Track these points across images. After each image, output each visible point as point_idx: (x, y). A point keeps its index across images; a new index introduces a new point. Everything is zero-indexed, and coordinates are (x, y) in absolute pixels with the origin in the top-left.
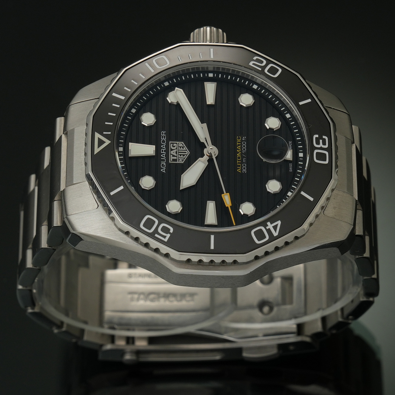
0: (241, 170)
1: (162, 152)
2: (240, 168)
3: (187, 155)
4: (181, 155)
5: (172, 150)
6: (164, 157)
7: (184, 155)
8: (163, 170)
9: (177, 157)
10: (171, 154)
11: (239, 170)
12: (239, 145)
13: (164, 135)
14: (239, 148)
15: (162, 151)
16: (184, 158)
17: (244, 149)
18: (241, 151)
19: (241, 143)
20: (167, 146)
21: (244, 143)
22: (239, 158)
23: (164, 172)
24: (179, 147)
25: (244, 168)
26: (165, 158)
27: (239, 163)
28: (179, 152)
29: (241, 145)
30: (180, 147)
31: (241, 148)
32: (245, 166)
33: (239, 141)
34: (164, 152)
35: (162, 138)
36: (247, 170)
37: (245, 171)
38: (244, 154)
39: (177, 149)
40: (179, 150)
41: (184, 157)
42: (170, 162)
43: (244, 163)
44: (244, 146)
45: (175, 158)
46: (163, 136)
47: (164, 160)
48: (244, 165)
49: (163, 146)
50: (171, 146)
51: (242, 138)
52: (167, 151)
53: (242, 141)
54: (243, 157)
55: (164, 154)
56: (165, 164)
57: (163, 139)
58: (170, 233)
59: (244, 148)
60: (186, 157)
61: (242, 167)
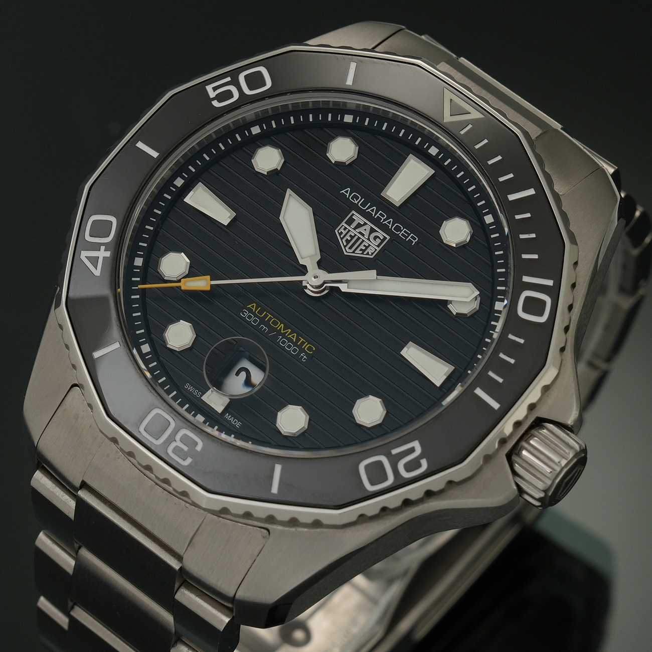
0: (250, 311)
1: (380, 212)
2: (256, 310)
3: (345, 247)
4: (352, 237)
5: (372, 231)
6: (369, 210)
7: (348, 242)
8: (346, 192)
9: (354, 229)
10: (365, 224)
11: (253, 306)
12: (298, 340)
13: (409, 238)
14: (293, 337)
15: (380, 214)
16: (342, 239)
17: (284, 342)
18: (284, 335)
19: (300, 347)
20: (385, 228)
21: (295, 350)
22: (275, 323)
23: (343, 191)
24: (369, 245)
25: (250, 317)
26: (367, 209)
27: (266, 316)
28: (359, 238)
29: (295, 344)
30: (367, 247)
31: (290, 340)
32: (253, 321)
33: (306, 346)
34: (378, 215)
35: (405, 232)
36: (244, 319)
37: (246, 314)
38: (276, 337)
39: (369, 239)
40: (363, 241)
41: (344, 240)
42: (353, 212)
43: (260, 325)
44: (289, 346)
45: (353, 226)
46: (409, 235)
47: (364, 205)
48: (255, 321)
49: (389, 223)
50: (381, 234)
51: (307, 354)
52: (376, 222)
53: (302, 350)
54: (272, 329)
55: (374, 214)
56: (356, 202)
57: (402, 232)
58: (214, 99)
59: (287, 343)
60: (342, 243)
61: (255, 316)
